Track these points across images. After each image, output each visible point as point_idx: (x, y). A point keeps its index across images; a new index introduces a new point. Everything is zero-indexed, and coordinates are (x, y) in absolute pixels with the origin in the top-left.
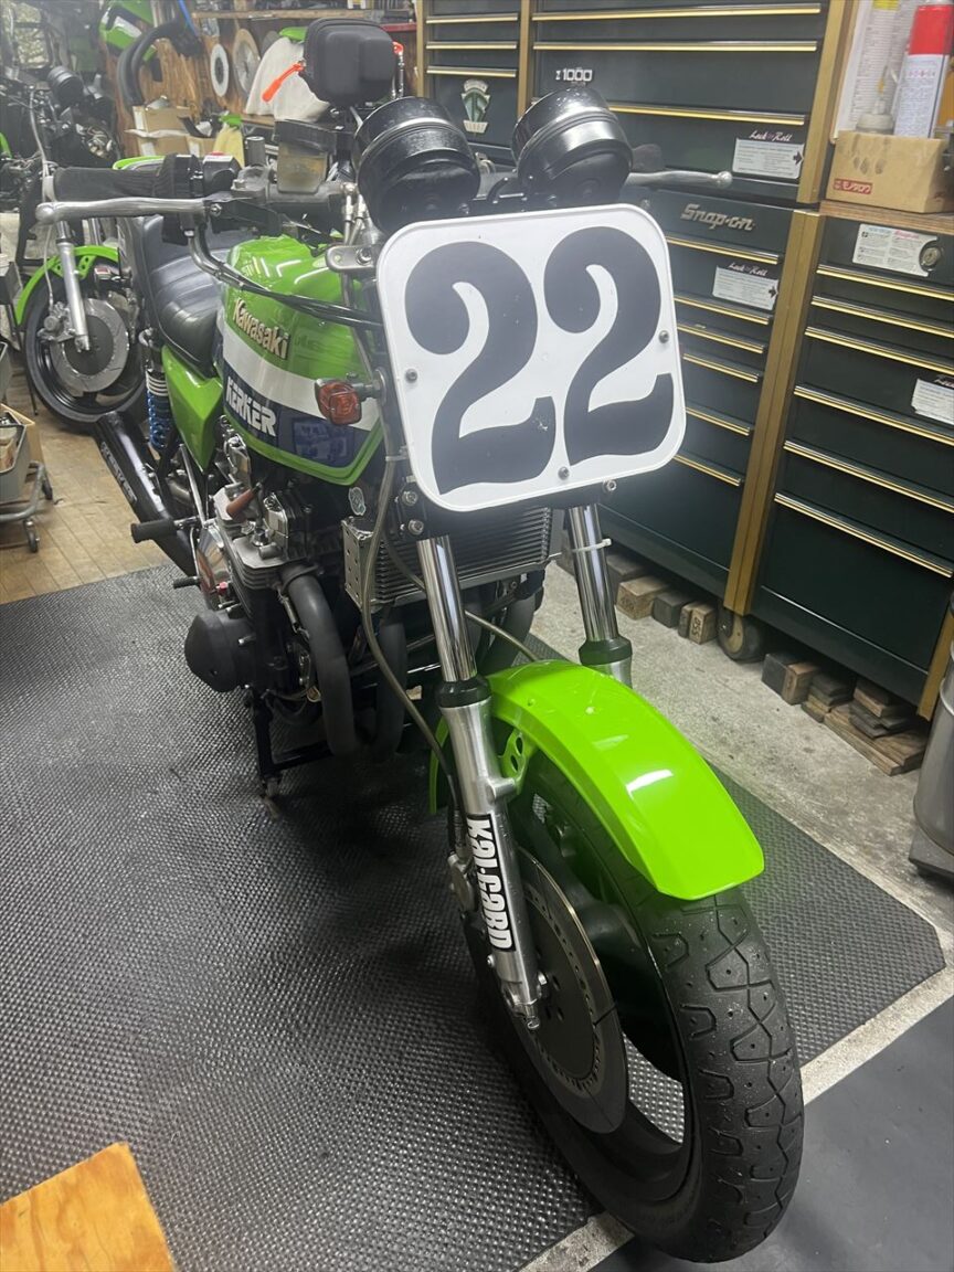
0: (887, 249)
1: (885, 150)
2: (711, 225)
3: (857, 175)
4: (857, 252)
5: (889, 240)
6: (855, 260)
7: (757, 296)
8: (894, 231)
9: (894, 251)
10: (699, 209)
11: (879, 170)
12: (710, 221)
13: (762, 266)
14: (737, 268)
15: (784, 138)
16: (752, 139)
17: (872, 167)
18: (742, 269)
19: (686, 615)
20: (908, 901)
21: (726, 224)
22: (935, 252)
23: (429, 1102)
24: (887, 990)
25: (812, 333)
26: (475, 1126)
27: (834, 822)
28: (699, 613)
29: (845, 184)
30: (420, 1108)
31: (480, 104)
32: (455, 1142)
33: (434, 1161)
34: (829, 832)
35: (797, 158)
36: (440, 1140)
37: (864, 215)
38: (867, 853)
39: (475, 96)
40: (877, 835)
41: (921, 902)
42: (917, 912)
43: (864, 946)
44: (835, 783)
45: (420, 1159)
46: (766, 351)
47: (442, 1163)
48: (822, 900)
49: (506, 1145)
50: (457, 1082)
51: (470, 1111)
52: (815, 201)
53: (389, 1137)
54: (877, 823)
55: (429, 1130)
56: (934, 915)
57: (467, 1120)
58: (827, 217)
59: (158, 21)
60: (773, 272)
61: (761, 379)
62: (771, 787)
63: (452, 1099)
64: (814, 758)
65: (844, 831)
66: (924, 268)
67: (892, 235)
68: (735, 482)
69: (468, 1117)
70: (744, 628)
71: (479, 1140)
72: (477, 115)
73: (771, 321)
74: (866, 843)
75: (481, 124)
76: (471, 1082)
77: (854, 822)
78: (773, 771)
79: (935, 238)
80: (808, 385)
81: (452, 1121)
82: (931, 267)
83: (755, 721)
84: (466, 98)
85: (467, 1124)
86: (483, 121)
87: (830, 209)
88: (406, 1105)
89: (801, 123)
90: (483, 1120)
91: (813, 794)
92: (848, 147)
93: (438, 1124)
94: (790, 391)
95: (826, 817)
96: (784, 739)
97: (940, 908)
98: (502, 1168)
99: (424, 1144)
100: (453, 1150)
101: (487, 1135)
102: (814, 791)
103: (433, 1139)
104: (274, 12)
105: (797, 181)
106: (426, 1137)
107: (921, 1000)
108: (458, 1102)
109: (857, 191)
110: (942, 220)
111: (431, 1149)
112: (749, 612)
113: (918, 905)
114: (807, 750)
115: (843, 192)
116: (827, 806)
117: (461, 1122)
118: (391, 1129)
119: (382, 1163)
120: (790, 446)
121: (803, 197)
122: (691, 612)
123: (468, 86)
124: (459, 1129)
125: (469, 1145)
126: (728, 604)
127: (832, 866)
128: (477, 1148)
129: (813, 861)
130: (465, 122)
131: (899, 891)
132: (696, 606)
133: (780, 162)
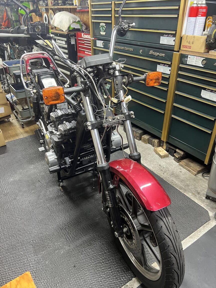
0: (194, 61)
1: (194, 39)
2: (156, 55)
3: (188, 44)
4: (188, 61)
5: (195, 59)
6: (187, 63)
7: (167, 71)
8: (196, 57)
9: (196, 61)
10: (153, 52)
11: (193, 44)
12: (155, 55)
13: (167, 64)
14: (162, 65)
15: (171, 36)
16: (164, 36)
17: (191, 43)
18: (163, 65)
19: (153, 142)
20: (203, 205)
21: (159, 55)
22: (205, 62)
23: (97, 254)
24: (197, 226)
25: (179, 79)
26: (107, 259)
27: (186, 188)
28: (156, 141)
29: (185, 46)
30: (95, 255)
31: (104, 28)
32: (103, 263)
33: (99, 267)
34: (185, 190)
35: (174, 41)
36: (100, 262)
37: (189, 53)
38: (194, 195)
39: (103, 26)
40: (196, 191)
41: (206, 206)
42: (204, 208)
43: (192, 216)
44: (187, 179)
45: (95, 266)
46: (169, 83)
47: (100, 267)
48: (183, 206)
49: (114, 263)
50: (103, 249)
51: (106, 256)
52: (178, 50)
53: (89, 262)
54: (196, 188)
55: (97, 260)
56: (208, 209)
57: (105, 258)
58: (181, 54)
59: (32, 9)
60: (170, 66)
61: (168, 90)
62: (172, 180)
63: (102, 253)
64: (182, 173)
65: (189, 190)
66: (203, 65)
67: (195, 58)
68: (163, 112)
69: (106, 257)
70: (166, 145)
71: (108, 262)
72: (103, 31)
73: (169, 77)
74: (194, 192)
75: (104, 33)
76: (106, 249)
77: (191, 188)
78: (173, 177)
79: (205, 58)
80: (178, 91)
81: (102, 258)
82: (204, 65)
83: (169, 165)
84: (101, 27)
85: (106, 259)
86: (104, 32)
87: (182, 52)
88: (92, 255)
89: (175, 33)
90: (109, 258)
91: (182, 182)
92: (185, 38)
93: (99, 259)
94: (174, 92)
95: (185, 187)
96: (175, 169)
97: (210, 207)
98: (113, 268)
99: (96, 263)
100: (103, 264)
101: (110, 261)
102: (182, 181)
103: (98, 262)
104: (58, 6)
105: (174, 46)
106: (97, 262)
107: (206, 228)
108: (104, 254)
109: (188, 48)
110: (206, 54)
111: (98, 264)
112: (167, 141)
113: (205, 206)
114: (180, 172)
115: (184, 48)
116: (185, 184)
117: (104, 258)
118: (89, 260)
119: (87, 268)
120: (175, 104)
121: (176, 49)
122: (154, 141)
123: (101, 24)
124: (104, 260)
125: (106, 263)
126: (162, 139)
127: (185, 198)
128: (108, 264)
129: (181, 197)
130: (101, 32)
131: (201, 203)
132: (156, 140)
133: (170, 41)
